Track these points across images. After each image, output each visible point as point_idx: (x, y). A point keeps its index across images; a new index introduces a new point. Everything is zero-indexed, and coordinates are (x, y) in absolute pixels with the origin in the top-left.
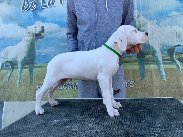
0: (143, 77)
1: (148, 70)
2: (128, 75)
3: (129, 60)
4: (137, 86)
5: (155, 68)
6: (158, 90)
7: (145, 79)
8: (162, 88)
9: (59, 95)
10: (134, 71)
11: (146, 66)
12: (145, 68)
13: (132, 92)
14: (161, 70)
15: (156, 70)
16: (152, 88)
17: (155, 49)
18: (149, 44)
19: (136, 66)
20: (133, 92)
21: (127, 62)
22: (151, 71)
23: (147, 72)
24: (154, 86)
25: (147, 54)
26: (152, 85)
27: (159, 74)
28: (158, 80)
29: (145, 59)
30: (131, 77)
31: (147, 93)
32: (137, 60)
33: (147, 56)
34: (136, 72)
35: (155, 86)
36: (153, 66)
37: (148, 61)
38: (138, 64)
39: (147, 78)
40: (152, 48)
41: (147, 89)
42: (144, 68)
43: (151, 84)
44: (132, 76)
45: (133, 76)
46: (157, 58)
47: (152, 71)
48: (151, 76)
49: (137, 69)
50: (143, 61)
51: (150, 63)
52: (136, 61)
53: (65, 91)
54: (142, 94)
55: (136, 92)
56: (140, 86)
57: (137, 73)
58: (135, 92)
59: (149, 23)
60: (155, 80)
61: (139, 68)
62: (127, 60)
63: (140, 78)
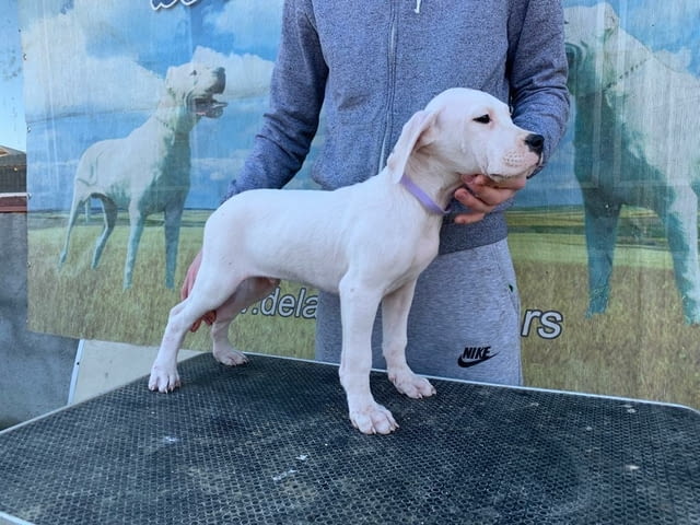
0: (600, 301)
1: (626, 270)
2: (539, 285)
3: (550, 224)
4: (572, 336)
5: (660, 266)
6: (663, 364)
7: (609, 311)
8: (681, 356)
9: (263, 334)
10: (565, 270)
11: (620, 255)
12: (615, 263)
13: (545, 359)
14: (685, 275)
15: (662, 275)
16: (636, 353)
17: (670, 183)
18: (643, 159)
19: (577, 252)
20: (552, 361)
21: (539, 230)
22: (640, 278)
23: (620, 282)
24: (645, 341)
25: (632, 203)
26: (639, 337)
27: (674, 293)
28: (666, 320)
29: (620, 222)
30: (551, 296)
31: (611, 369)
32: (583, 224)
33: (627, 212)
34: (573, 276)
35: (650, 344)
36: (651, 258)
37: (631, 233)
38: (584, 242)
39: (616, 307)
40: (657, 175)
41: (613, 354)
42: (611, 263)
43: (632, 335)
44: (555, 291)
45: (559, 291)
46: (674, 220)
47: (645, 277)
48: (640, 301)
49: (579, 266)
50: (610, 230)
51: (640, 243)
52: (577, 230)
53: (283, 325)
54: (586, 371)
55: (562, 358)
56: (584, 337)
57: (577, 278)
58: (557, 360)
60: (652, 316)
61: (586, 261)
62: (540, 224)
63: (586, 303)
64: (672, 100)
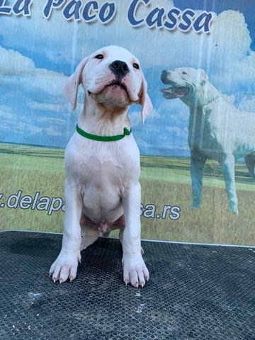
0: (197, 202)
1: (208, 188)
2: (170, 193)
3: (175, 164)
4: (185, 218)
5: (221, 187)
6: (222, 231)
7: (201, 206)
8: (229, 227)
10: (181, 186)
11: (205, 181)
12: (203, 185)
13: (173, 230)
14: (230, 191)
15: (222, 191)
16: (212, 226)
19: (186, 179)
20: (176, 230)
21: (170, 167)
22: (214, 192)
23: (206, 193)
24: (216, 220)
25: (211, 158)
26: (213, 219)
27: (226, 198)
28: (224, 211)
29: (205, 166)
30: (175, 199)
31: (202, 233)
32: (189, 166)
33: (208, 162)
34: (185, 190)
35: (218, 221)
36: (218, 183)
37: (210, 172)
38: (190, 174)
39: (204, 205)
41: (203, 227)
42: (201, 184)
43: (210, 218)
44: (177, 197)
45: (179, 197)
46: (226, 167)
47: (216, 192)
48: (213, 202)
49: (188, 185)
50: (201, 169)
51: (214, 176)
52: (187, 169)
53: (23, 215)
54: (191, 235)
55: (180, 230)
56: (190, 219)
57: (187, 191)
58: (178, 230)
59: (220, 98)
60: (218, 209)
61: (191, 183)
62: (170, 164)
63: (191, 202)
64: (227, 116)
